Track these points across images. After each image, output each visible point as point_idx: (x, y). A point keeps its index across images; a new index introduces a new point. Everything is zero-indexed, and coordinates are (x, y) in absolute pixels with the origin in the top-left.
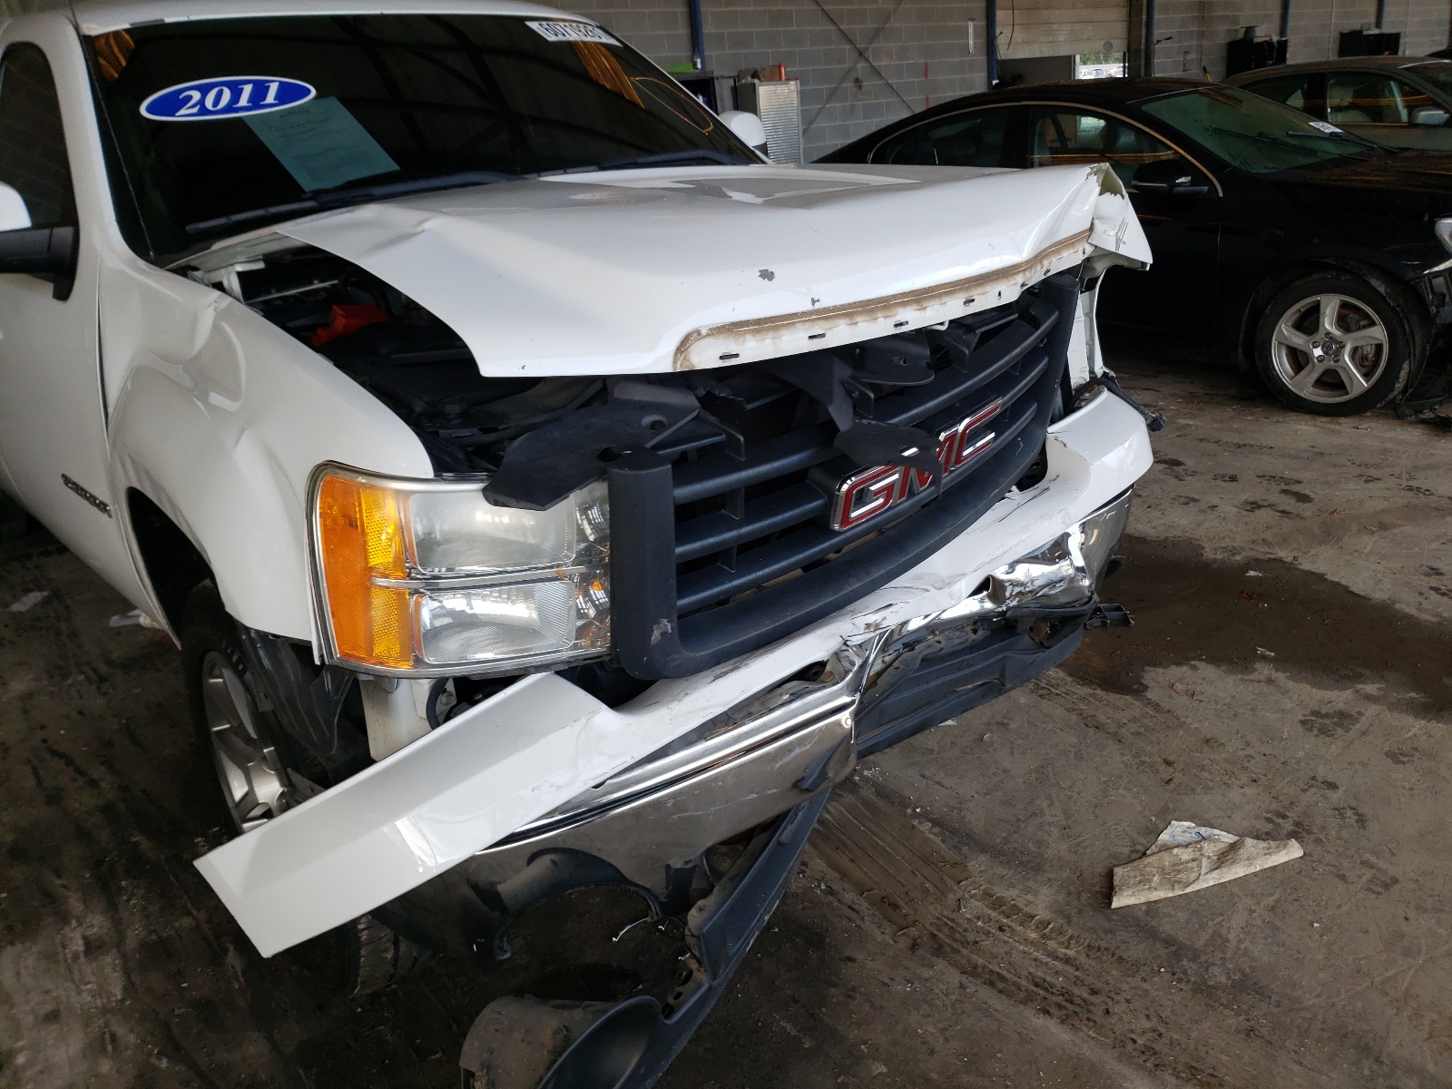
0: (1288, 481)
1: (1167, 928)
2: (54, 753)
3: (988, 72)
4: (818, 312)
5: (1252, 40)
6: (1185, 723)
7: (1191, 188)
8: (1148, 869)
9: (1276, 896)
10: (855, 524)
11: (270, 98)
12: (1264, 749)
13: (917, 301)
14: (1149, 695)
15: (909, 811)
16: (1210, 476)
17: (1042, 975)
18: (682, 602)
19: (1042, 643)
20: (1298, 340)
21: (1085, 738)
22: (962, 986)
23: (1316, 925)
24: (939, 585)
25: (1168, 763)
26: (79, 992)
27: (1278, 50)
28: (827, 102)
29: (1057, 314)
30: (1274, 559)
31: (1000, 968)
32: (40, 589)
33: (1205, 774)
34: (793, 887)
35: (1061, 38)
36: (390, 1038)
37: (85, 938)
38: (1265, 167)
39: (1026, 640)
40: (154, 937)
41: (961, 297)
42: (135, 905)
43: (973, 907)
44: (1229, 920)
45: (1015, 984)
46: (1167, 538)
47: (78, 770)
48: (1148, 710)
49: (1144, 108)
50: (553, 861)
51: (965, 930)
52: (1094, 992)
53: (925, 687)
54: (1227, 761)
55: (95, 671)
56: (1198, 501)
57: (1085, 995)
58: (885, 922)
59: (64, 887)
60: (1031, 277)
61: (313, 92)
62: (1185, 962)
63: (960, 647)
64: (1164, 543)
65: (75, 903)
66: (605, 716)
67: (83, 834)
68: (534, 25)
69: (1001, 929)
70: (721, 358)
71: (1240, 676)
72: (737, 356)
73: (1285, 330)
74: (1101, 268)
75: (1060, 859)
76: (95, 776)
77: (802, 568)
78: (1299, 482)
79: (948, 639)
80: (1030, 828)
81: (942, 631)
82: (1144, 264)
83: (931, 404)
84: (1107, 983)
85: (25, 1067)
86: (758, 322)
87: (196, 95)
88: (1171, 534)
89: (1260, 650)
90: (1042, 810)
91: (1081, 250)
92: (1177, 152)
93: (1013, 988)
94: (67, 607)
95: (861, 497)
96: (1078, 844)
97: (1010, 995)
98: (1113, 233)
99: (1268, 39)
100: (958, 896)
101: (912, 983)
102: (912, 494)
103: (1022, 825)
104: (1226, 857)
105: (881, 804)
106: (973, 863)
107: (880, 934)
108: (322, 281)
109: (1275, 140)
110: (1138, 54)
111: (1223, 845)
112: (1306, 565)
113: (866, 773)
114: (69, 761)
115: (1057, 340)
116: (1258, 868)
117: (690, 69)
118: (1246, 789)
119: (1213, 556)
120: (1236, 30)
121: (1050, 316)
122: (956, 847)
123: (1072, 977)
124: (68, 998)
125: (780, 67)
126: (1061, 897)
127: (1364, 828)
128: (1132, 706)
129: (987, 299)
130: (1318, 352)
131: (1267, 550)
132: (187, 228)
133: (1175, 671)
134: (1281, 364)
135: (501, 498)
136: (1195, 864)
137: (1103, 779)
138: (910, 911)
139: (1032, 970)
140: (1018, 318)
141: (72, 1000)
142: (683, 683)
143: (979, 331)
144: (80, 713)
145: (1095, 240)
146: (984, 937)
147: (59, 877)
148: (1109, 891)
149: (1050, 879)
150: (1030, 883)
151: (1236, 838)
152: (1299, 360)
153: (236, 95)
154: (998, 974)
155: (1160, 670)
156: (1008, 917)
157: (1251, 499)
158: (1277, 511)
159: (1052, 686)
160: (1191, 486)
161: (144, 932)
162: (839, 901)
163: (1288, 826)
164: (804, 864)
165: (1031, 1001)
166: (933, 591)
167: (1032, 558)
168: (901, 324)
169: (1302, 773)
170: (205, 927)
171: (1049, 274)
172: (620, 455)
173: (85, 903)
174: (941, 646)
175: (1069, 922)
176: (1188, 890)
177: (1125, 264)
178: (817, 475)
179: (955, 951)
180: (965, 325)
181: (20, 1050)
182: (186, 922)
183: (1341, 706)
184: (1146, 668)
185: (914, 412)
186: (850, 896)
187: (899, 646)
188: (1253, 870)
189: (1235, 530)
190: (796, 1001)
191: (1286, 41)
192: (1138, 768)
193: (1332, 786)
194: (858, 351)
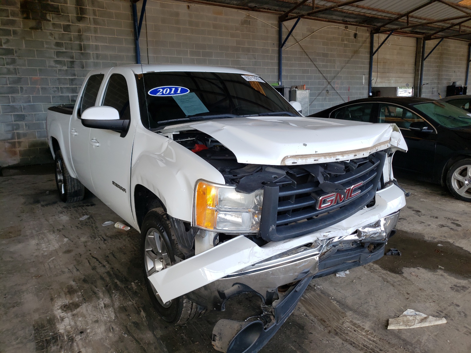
0: (455, 220)
1: (404, 337)
2: (93, 257)
3: (369, 90)
4: (317, 154)
5: (455, 86)
6: (414, 283)
7: (427, 130)
8: (399, 320)
9: (437, 332)
10: (322, 208)
11: (179, 92)
12: (438, 293)
13: (342, 154)
14: (404, 275)
15: (330, 298)
16: (429, 216)
17: (366, 344)
18: (278, 222)
19: (371, 251)
20: (460, 178)
21: (383, 285)
22: (342, 344)
23: (448, 341)
24: (343, 229)
25: (408, 294)
26: (103, 316)
27: (464, 90)
28: (318, 96)
29: (379, 161)
30: (447, 242)
31: (354, 341)
32: (87, 215)
33: (419, 298)
34: (296, 313)
35: (392, 82)
36: (185, 337)
37: (104, 303)
38: (451, 126)
39: (367, 250)
40: (122, 306)
41: (354, 154)
42: (117, 297)
43: (347, 324)
44: (423, 337)
45: (358, 345)
46: (414, 232)
47: (100, 262)
48: (403, 279)
49: (414, 106)
50: (239, 287)
51: (344, 330)
52: (381, 350)
53: (338, 259)
54: (426, 295)
55: (103, 237)
56: (424, 223)
57: (378, 351)
58: (321, 325)
59: (98, 291)
60: (372, 151)
61: (189, 91)
62: (408, 346)
63: (348, 249)
64: (413, 234)
65: (101, 295)
66: (257, 247)
67: (102, 278)
68: (243, 76)
69: (355, 331)
70: (293, 163)
71: (433, 273)
72: (296, 163)
73: (456, 175)
74: (394, 151)
75: (373, 315)
76: (104, 264)
77: (307, 219)
78: (458, 221)
79: (345, 246)
80: (365, 306)
81: (343, 244)
82: (405, 151)
83: (344, 180)
84: (385, 348)
85: (90, 333)
86: (302, 155)
87: (161, 90)
88: (415, 231)
89: (439, 266)
90: (369, 302)
91: (387, 145)
92: (423, 120)
93: (357, 346)
94: (94, 220)
95: (324, 202)
96: (379, 312)
97: (356, 348)
98: (396, 142)
99: (460, 86)
100: (343, 321)
101: (328, 341)
102: (338, 203)
103: (363, 305)
104: (423, 320)
105: (322, 295)
106: (348, 313)
107: (320, 328)
108: (190, 138)
109: (455, 118)
110: (417, 88)
111: (422, 317)
112: (457, 244)
113: (318, 287)
114: (97, 260)
115: (379, 168)
116: (433, 324)
117: (277, 85)
118: (431, 304)
119: (428, 239)
120: (450, 83)
121: (377, 162)
122: (343, 308)
123: (375, 346)
124: (100, 317)
125: (304, 85)
126: (373, 325)
127: (466, 317)
128: (399, 277)
129: (360, 156)
130: (467, 182)
131: (445, 239)
132: (158, 122)
133: (412, 269)
134: (455, 185)
135: (239, 190)
136: (413, 321)
137: (388, 296)
138: (329, 323)
139: (363, 342)
140: (369, 161)
141: (101, 318)
142: (276, 243)
143: (358, 164)
144: (99, 248)
145: (391, 143)
146: (350, 332)
147: (97, 288)
148: (387, 324)
149: (370, 320)
150: (364, 320)
151: (427, 316)
152: (460, 184)
153: (171, 90)
154: (353, 342)
155: (408, 269)
156: (357, 328)
157: (441, 224)
158: (450, 228)
159: (375, 270)
160: (423, 218)
161: (119, 304)
162: (309, 318)
163: (443, 315)
164: (299, 308)
165: (362, 350)
166: (342, 230)
167: (370, 226)
168: (337, 159)
169: (449, 301)
170: (135, 305)
171: (378, 151)
172: (267, 183)
173: (103, 295)
174: (343, 247)
175: (375, 331)
176: (411, 327)
177: (400, 150)
178: (313, 195)
179: (341, 335)
180: (354, 162)
181: (89, 328)
182: (130, 303)
183: (464, 285)
184: (404, 268)
185: (340, 182)
186: (312, 318)
187: (331, 245)
188: (431, 325)
189: (435, 232)
190: (295, 342)
191: (467, 87)
192: (399, 294)
193: (458, 306)
194: (326, 165)
